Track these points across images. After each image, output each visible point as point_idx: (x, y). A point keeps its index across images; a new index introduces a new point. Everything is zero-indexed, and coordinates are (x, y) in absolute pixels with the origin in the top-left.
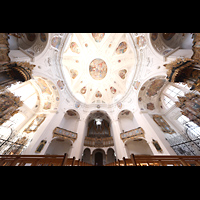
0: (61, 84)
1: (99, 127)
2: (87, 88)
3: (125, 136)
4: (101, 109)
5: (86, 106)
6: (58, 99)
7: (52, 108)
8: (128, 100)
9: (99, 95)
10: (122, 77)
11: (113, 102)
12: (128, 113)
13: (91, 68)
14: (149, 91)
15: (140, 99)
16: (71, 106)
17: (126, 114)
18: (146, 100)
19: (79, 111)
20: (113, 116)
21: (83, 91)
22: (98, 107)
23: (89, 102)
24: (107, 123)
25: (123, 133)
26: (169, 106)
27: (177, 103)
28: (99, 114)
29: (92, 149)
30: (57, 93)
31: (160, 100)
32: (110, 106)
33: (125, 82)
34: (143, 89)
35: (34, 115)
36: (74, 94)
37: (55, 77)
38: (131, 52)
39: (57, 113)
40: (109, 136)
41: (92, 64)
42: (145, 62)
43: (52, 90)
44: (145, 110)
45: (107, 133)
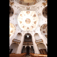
0: (17, 25)
1: (28, 38)
3: (37, 42)
4: (29, 32)
5: (24, 31)
6: (15, 29)
7: (13, 33)
8: (37, 30)
9: (28, 28)
10: (35, 23)
11: (32, 30)
12: (37, 34)
13: (26, 21)
14: (43, 27)
15: (41, 30)
16: (19, 32)
18: (43, 30)
19: (22, 33)
20: (33, 35)
21: (24, 27)
22: (28, 32)
23: (25, 30)
24: (31, 37)
25: (36, 41)
28: (28, 34)
29: (26, 46)
30: (15, 28)
32: (31, 32)
33: (36, 25)
34: (41, 27)
36: (21, 28)
37: (15, 23)
38: (37, 17)
39: (15, 34)
40: (31, 41)
41: (26, 20)
42: (41, 20)
44: (43, 33)
45: (31, 40)
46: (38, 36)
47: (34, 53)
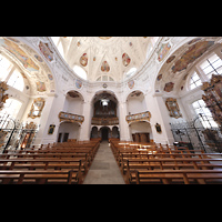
1: (105, 108)
2: (88, 56)
3: (131, 118)
4: (108, 89)
5: (89, 85)
6: (50, 77)
7: (48, 91)
8: (143, 77)
9: (105, 68)
14: (177, 63)
15: (159, 77)
16: (72, 87)
17: (137, 95)
19: (82, 91)
21: (84, 61)
22: (105, 85)
23: (94, 80)
24: (114, 104)
25: (129, 115)
26: (193, 87)
27: (205, 84)
28: (106, 95)
31: (185, 78)
32: (119, 85)
35: (30, 99)
39: (56, 96)
40: (115, 117)
43: (37, 63)
44: (161, 92)
45: (113, 113)
46: (142, 100)
47: (119, 138)
